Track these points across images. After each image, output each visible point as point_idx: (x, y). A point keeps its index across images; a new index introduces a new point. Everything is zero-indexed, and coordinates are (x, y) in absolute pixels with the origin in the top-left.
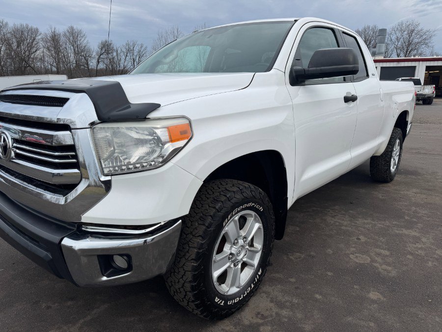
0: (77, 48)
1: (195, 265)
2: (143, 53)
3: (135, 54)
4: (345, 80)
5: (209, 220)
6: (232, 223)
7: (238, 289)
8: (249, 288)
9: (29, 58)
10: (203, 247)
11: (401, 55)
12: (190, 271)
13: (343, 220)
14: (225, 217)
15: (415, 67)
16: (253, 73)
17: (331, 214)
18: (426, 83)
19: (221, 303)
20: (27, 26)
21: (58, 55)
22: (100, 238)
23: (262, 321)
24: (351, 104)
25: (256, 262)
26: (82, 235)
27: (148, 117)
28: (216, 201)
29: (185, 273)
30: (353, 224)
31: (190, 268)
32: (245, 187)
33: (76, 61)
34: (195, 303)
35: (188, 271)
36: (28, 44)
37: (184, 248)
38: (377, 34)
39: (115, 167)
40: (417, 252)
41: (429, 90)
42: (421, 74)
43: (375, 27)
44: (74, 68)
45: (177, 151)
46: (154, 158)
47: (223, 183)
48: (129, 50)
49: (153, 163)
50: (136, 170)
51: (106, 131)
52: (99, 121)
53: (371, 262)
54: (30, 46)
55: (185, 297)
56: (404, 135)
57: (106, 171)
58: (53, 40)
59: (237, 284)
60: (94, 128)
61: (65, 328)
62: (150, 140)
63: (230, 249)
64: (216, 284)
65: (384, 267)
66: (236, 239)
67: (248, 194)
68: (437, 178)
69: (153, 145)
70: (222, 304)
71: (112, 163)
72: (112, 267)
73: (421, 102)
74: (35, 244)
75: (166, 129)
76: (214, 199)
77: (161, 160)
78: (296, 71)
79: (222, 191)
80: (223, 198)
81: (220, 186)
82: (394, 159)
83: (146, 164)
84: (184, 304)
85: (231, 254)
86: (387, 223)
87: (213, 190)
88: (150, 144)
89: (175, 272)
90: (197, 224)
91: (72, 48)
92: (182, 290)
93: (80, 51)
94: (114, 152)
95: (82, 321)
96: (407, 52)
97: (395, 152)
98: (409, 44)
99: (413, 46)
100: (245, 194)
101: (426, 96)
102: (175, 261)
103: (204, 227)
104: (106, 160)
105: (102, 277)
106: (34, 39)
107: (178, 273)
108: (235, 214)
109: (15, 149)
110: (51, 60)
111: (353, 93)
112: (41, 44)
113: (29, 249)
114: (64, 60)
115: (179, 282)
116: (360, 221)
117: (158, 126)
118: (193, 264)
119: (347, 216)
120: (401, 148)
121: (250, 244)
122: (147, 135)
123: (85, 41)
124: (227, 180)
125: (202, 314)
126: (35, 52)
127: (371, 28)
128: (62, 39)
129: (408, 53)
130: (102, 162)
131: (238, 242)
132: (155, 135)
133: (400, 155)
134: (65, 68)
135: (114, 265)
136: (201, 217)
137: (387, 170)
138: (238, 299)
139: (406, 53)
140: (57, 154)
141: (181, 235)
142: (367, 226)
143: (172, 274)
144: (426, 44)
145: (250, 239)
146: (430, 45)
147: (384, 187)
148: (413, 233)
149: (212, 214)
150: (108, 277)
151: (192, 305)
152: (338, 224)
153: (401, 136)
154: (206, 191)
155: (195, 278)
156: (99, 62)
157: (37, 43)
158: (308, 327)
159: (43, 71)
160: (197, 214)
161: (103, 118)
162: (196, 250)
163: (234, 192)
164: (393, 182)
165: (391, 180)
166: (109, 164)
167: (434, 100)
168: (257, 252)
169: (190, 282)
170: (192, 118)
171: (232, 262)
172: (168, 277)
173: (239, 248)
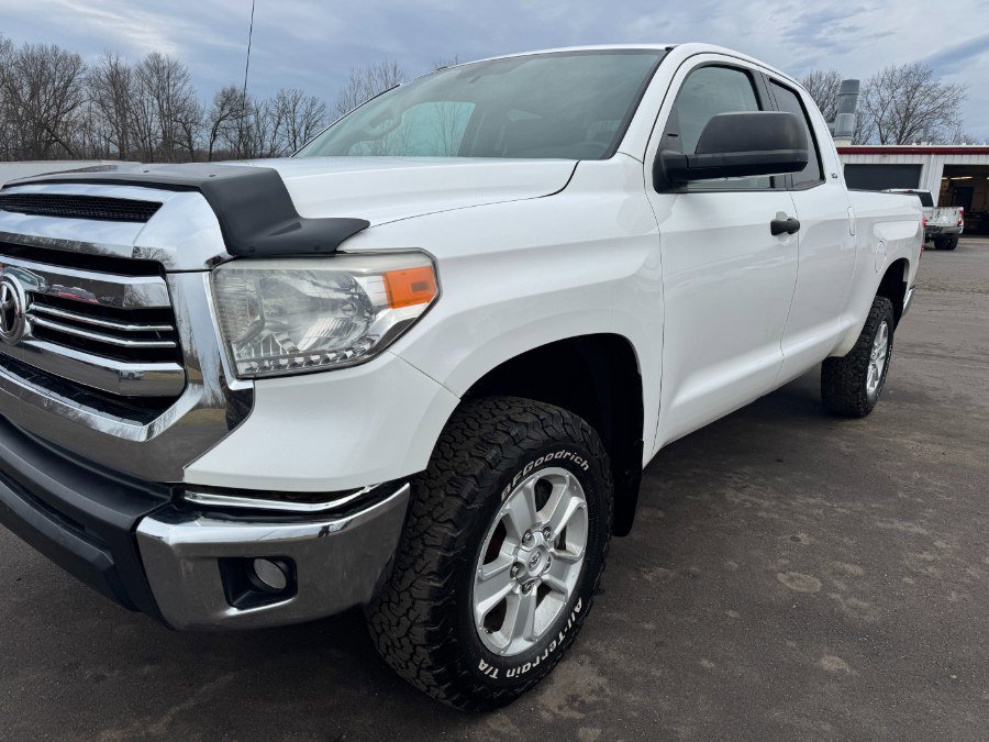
0: (168, 103)
1: (437, 585)
2: (317, 118)
3: (298, 120)
4: (773, 186)
5: (471, 485)
6: (521, 494)
7: (530, 644)
8: (554, 642)
9: (57, 122)
10: (456, 546)
11: (889, 140)
12: (425, 600)
13: (761, 497)
14: (506, 480)
15: (919, 167)
16: (575, 162)
17: (735, 482)
18: (944, 203)
19: (492, 672)
20: (55, 50)
21: (124, 116)
22: (224, 520)
23: (582, 716)
24: (787, 240)
25: (570, 583)
26: (183, 513)
27: (340, 248)
28: (486, 443)
29: (413, 604)
30: (783, 506)
31: (425, 594)
32: (552, 415)
33: (164, 132)
34: (435, 672)
35: (421, 599)
36: (55, 91)
37: (411, 548)
38: (838, 92)
39: (264, 359)
40: (923, 571)
41: (950, 218)
42: (932, 181)
43: (835, 77)
44: (158, 148)
45: (403, 328)
46: (353, 343)
47: (502, 405)
48: (285, 111)
49: (349, 354)
50: (309, 369)
51: (245, 278)
52: (228, 256)
53: (823, 589)
54: (61, 95)
55: (411, 659)
56: (897, 312)
57: (242, 368)
58: (113, 84)
59: (527, 633)
60: (219, 270)
61: (136, 724)
62: (345, 302)
63: (515, 553)
64: (481, 629)
65: (853, 601)
66: (529, 531)
67: (556, 430)
68: (968, 408)
69: (351, 313)
70: (494, 676)
71: (257, 352)
72: (252, 587)
73: (931, 244)
74: (73, 532)
75: (380, 278)
76: (483, 440)
77: (367, 347)
78: (670, 161)
79: (501, 422)
80: (502, 439)
81: (496, 412)
82: (874, 366)
83: (334, 355)
84: (409, 674)
85: (516, 564)
86: (859, 506)
87: (479, 420)
88: (344, 310)
89: (390, 601)
90: (442, 496)
91: (156, 101)
92: (405, 641)
93: (173, 111)
94: (260, 326)
95: (175, 710)
96: (902, 133)
97: (876, 351)
98: (908, 117)
99: (917, 121)
100: (550, 431)
101: (943, 232)
102: (392, 577)
103: (460, 502)
104: (242, 343)
105: (226, 608)
106: (70, 81)
107: (398, 604)
108: (529, 474)
109: (33, 317)
110: (108, 128)
111: (791, 214)
112: (85, 92)
113: (61, 544)
114: (137, 128)
115: (398, 623)
116: (799, 501)
117: (364, 270)
118: (432, 583)
119: (770, 489)
120: (890, 342)
121: (558, 542)
122: (337, 290)
123: (186, 88)
124: (509, 398)
125: (448, 697)
126: (72, 108)
127: (824, 78)
128: (134, 83)
129: (905, 135)
130: (234, 350)
131: (531, 538)
132: (353, 291)
133: (887, 357)
134: (139, 148)
135: (254, 582)
136: (452, 478)
137: (858, 389)
138: (529, 664)
139: (901, 136)
140: (130, 327)
141: (407, 519)
142: (816, 511)
143: (384, 607)
144: (945, 117)
145: (557, 531)
146: (953, 119)
147: (850, 426)
148: (917, 529)
149: (476, 473)
150: (240, 608)
151: (427, 676)
152: (748, 505)
153: (890, 314)
154: (464, 421)
155: (436, 616)
156: (215, 136)
157: (77, 90)
158: (683, 732)
159: (89, 152)
160: (442, 471)
161: (239, 250)
162: (439, 553)
163: (526, 425)
164: (870, 417)
165: (868, 411)
166: (249, 354)
167: (961, 241)
168: (572, 562)
169: (426, 623)
170: (439, 256)
171: (519, 581)
172: (374, 613)
173: (533, 551)
